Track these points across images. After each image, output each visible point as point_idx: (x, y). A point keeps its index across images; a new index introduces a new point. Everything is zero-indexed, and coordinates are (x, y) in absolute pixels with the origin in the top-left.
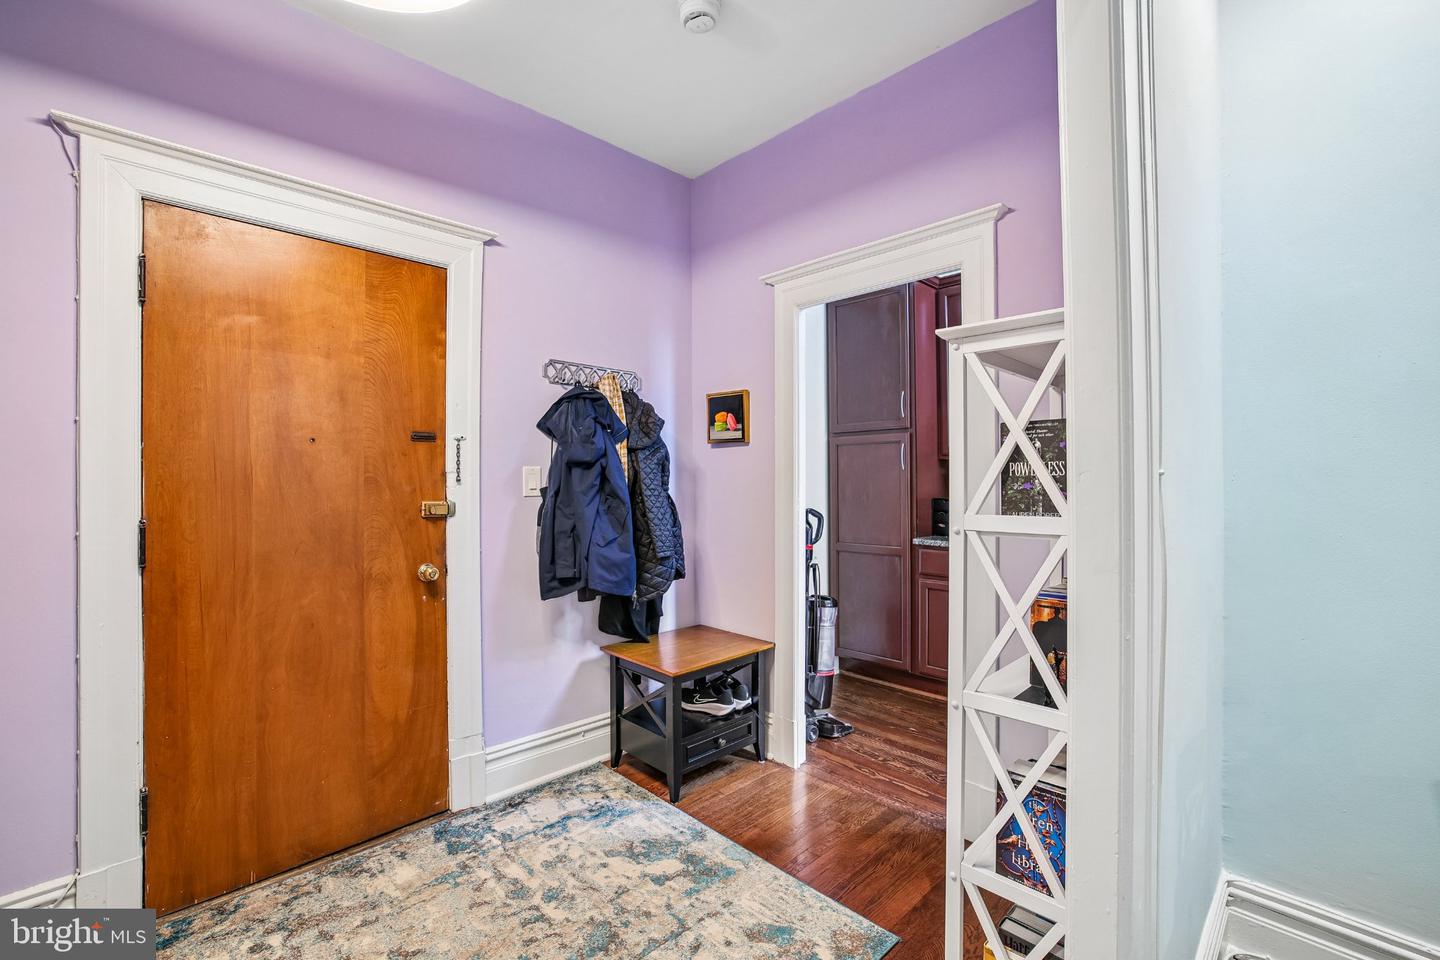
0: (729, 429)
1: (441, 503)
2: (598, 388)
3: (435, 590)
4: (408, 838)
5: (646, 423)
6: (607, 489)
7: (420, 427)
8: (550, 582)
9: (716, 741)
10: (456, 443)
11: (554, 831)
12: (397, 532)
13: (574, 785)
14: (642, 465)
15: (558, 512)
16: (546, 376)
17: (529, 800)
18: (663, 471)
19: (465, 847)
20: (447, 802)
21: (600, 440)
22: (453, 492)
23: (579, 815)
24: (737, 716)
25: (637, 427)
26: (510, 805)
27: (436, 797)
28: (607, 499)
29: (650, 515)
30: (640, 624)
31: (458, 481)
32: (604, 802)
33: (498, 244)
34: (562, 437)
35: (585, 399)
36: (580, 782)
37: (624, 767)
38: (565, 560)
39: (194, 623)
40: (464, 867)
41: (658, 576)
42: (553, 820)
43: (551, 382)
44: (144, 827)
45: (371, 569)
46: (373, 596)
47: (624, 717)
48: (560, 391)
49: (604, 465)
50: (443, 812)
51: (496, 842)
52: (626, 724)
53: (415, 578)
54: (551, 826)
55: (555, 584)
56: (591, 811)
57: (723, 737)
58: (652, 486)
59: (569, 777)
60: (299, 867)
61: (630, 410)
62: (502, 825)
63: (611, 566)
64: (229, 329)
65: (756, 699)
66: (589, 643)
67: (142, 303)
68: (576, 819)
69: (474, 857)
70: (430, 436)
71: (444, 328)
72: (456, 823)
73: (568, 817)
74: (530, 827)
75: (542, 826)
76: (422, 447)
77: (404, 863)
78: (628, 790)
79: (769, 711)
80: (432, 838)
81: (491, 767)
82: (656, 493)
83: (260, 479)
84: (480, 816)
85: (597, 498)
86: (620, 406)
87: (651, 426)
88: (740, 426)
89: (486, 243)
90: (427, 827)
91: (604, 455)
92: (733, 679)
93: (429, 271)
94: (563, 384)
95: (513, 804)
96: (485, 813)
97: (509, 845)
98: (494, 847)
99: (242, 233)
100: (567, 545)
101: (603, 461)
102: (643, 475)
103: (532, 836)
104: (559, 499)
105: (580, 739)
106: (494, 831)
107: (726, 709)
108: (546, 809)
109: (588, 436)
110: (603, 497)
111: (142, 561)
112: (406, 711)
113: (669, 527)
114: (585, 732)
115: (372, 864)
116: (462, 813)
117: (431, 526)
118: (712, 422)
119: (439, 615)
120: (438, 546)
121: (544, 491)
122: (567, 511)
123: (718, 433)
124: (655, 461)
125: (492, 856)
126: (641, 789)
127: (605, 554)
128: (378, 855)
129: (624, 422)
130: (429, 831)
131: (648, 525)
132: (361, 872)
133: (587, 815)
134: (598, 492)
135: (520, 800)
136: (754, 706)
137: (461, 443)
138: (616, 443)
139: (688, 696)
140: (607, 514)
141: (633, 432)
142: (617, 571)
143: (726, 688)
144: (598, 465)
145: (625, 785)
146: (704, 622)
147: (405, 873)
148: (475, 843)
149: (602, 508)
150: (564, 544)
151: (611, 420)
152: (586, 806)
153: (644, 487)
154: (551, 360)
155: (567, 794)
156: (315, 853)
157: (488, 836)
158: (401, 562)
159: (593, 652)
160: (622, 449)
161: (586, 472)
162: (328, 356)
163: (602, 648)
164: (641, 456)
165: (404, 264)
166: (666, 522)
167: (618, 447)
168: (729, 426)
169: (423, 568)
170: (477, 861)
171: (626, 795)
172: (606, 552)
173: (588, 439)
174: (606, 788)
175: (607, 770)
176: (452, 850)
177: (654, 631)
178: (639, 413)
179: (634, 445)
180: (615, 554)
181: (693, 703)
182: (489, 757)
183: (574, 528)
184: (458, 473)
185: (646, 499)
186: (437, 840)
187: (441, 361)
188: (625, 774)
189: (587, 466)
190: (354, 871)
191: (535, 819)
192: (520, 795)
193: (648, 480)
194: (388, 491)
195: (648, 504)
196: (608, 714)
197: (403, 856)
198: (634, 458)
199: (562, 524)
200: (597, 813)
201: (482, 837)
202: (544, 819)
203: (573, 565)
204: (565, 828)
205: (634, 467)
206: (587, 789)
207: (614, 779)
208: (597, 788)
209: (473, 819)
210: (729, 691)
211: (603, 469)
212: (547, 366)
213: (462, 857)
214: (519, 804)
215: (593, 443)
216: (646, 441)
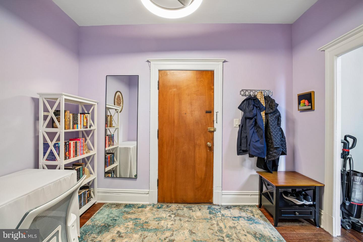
0: (306, 106)
1: (212, 128)
2: (257, 96)
3: (211, 149)
4: (203, 206)
5: (272, 105)
6: (257, 125)
7: (208, 110)
8: (239, 150)
9: (295, 212)
10: (216, 113)
11: (235, 219)
12: (202, 134)
13: (246, 209)
14: (269, 118)
15: (242, 132)
16: (241, 94)
17: (232, 208)
18: (278, 120)
19: (213, 214)
20: (212, 201)
21: (255, 111)
22: (216, 125)
23: (244, 218)
24: (305, 207)
25: (268, 107)
26: (227, 207)
27: (210, 199)
28: (257, 128)
29: (272, 134)
30: (270, 167)
31: (217, 123)
32: (252, 217)
33: (227, 61)
34: (244, 110)
35: (251, 99)
36: (247, 208)
37: (263, 209)
38: (244, 145)
39: (165, 149)
40: (211, 218)
41: (275, 153)
42: (236, 216)
43: (242, 96)
44: (158, 186)
45: (197, 142)
46: (197, 148)
47: (263, 194)
48: (245, 98)
49: (256, 118)
50: (211, 203)
51: (220, 215)
52: (263, 197)
53: (207, 146)
54: (235, 217)
55: (241, 151)
56: (248, 218)
57: (298, 212)
58: (273, 125)
59: (245, 206)
60: (182, 203)
61: (266, 102)
62: (223, 212)
63: (257, 148)
64: (171, 92)
65: (315, 203)
66: (253, 170)
67: (158, 89)
68: (242, 218)
69: (214, 217)
70: (210, 112)
71: (213, 85)
72: (213, 207)
73: (241, 217)
74: (230, 215)
75: (233, 216)
76: (208, 114)
77: (200, 211)
78: (261, 216)
79: (322, 209)
80: (207, 208)
81: (223, 196)
82: (274, 127)
83: (176, 122)
84: (219, 207)
85: (254, 128)
86: (263, 101)
87: (273, 106)
88: (310, 104)
89: (223, 62)
90: (207, 205)
91: (256, 115)
92: (305, 193)
93: (210, 72)
94: (245, 96)
95: (228, 207)
96: (220, 207)
97: (223, 218)
98: (219, 217)
99: (173, 73)
100: (245, 141)
101: (256, 117)
102: (269, 121)
103: (229, 218)
104: (243, 128)
105: (249, 196)
106: (221, 212)
107: (300, 203)
108: (236, 212)
109: (251, 110)
110: (256, 128)
111: (158, 137)
112: (203, 176)
113: (279, 138)
114: (251, 195)
115: (193, 209)
116: (215, 205)
117: (210, 133)
118: (299, 103)
119: (212, 155)
120: (212, 138)
121: (239, 125)
122: (245, 131)
123: (302, 107)
124: (275, 117)
125: (218, 219)
126: (265, 217)
127: (255, 144)
128: (195, 207)
129: (264, 105)
130: (207, 206)
131: (271, 137)
132: (191, 209)
133: (246, 219)
134: (254, 126)
135: (230, 207)
136: (314, 205)
137: (218, 113)
138: (261, 112)
139: (286, 193)
140: (257, 133)
141: (267, 108)
142: (259, 150)
143: (301, 195)
144: (254, 119)
145: (261, 214)
146: (297, 171)
147: (199, 214)
148: (216, 214)
149: (255, 131)
150: (244, 141)
151: (260, 105)
152: (247, 216)
153: (270, 125)
154: (242, 90)
155: (243, 211)
156: (184, 202)
157: (219, 213)
158: (203, 142)
159: (254, 173)
160: (263, 114)
161: (250, 120)
162: (188, 95)
163: (257, 172)
164: (269, 115)
165: (204, 72)
166: (278, 136)
167: (262, 113)
168: (306, 105)
169: (208, 143)
170: (214, 218)
171: (260, 218)
172: (256, 144)
173: (251, 111)
174: (255, 213)
175: (257, 208)
176: (210, 213)
177: (276, 170)
178: (269, 102)
179: (267, 112)
180: (258, 145)
181: (288, 197)
182: (223, 193)
183: (246, 137)
184: (217, 121)
185: (270, 129)
186: (208, 209)
187: (213, 93)
188: (262, 211)
189: (251, 119)
190: (190, 209)
191: (232, 214)
192: (230, 206)
193: (272, 123)
194: (200, 125)
195: (271, 130)
196: (258, 192)
197: (200, 210)
198: (267, 116)
199: (244, 135)
200: (249, 219)
201: (218, 213)
202: (234, 215)
203: (246, 147)
204: (239, 219)
205: (267, 119)
206: (249, 211)
207: (258, 211)
208: (252, 212)
209: (217, 207)
210: (302, 197)
211: (256, 119)
212: (241, 91)
213: (211, 216)
214: (229, 208)
215: (252, 112)
216: (271, 111)
